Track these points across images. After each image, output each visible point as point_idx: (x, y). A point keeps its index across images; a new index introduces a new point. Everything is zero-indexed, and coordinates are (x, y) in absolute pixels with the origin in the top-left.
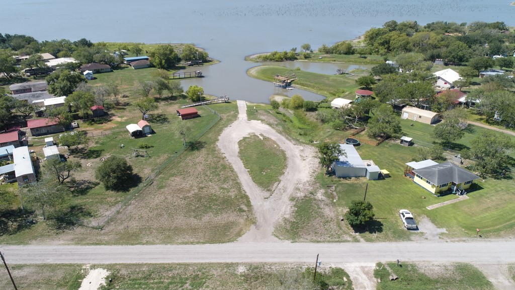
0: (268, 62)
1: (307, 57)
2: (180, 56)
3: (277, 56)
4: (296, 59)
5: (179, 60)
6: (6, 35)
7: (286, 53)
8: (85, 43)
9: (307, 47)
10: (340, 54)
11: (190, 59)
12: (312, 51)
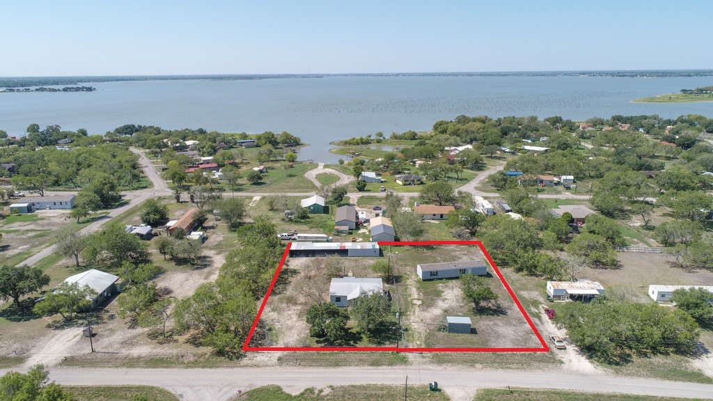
0: (348, 145)
1: (379, 141)
2: (279, 140)
3: (355, 141)
4: (370, 143)
5: (278, 143)
6: (138, 126)
7: (362, 139)
8: (201, 132)
9: (380, 135)
10: (406, 139)
11: (286, 143)
12: (384, 138)
